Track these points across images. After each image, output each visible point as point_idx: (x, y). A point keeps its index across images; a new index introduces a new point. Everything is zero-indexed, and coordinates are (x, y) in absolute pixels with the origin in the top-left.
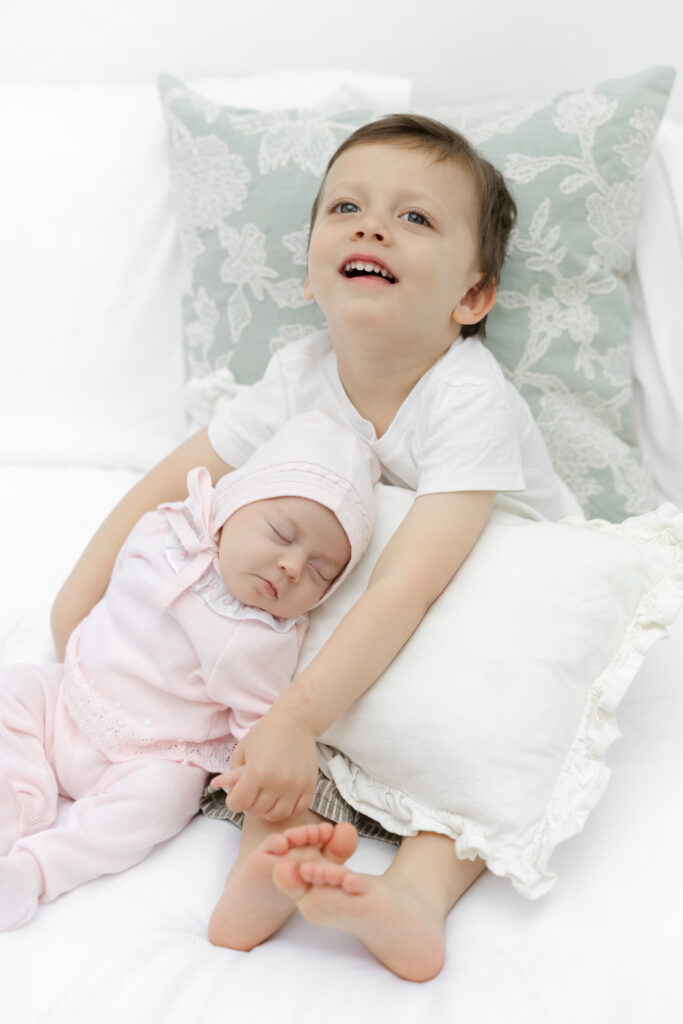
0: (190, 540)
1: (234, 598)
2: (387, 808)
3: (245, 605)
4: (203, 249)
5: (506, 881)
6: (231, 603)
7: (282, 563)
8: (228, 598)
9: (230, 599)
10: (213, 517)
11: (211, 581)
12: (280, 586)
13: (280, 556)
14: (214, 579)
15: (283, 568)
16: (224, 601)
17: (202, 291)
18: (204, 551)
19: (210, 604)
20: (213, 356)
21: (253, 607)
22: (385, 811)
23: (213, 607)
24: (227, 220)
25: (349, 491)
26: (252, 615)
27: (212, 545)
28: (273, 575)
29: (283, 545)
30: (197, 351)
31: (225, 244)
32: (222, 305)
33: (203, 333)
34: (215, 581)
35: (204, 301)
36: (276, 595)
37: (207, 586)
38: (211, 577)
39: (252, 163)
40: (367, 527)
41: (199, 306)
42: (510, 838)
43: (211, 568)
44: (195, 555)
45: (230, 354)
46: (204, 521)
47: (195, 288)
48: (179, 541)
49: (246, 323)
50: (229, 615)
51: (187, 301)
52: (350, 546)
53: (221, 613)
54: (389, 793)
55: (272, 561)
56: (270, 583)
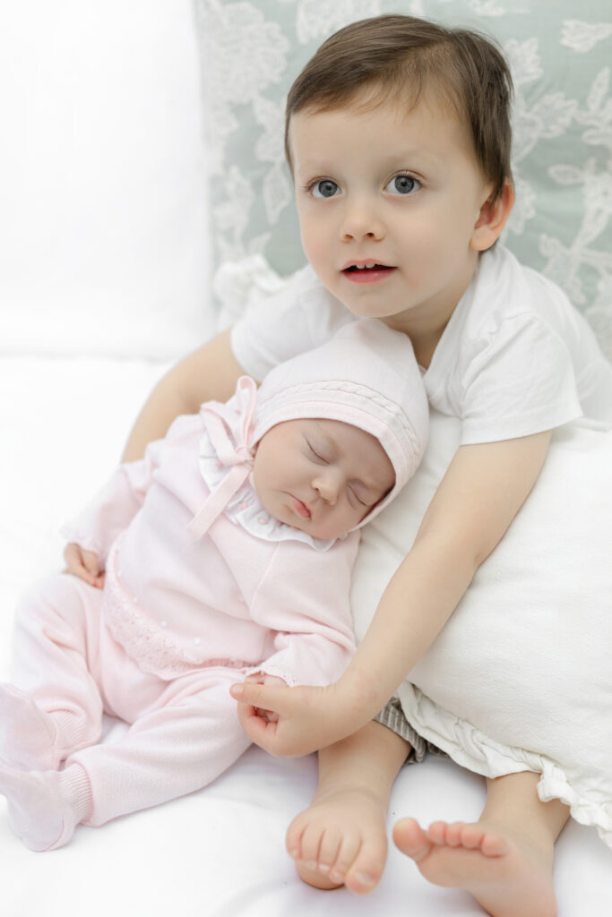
0: (226, 450)
1: (270, 516)
2: (456, 741)
3: (282, 524)
4: (235, 125)
5: (592, 830)
6: (266, 523)
7: (316, 484)
8: (262, 514)
9: (266, 517)
10: (252, 428)
11: (246, 496)
12: (314, 508)
13: (316, 476)
14: (248, 493)
15: (317, 489)
16: (259, 519)
17: (234, 170)
18: (241, 464)
19: (243, 525)
20: (247, 238)
21: (289, 526)
22: (454, 742)
23: (247, 528)
24: (263, 94)
25: (397, 415)
26: (287, 535)
27: (249, 458)
28: (307, 496)
29: (318, 464)
30: (229, 235)
31: (262, 119)
32: (258, 185)
33: (236, 214)
34: (250, 496)
35: (236, 179)
36: (310, 516)
37: (240, 502)
38: (245, 491)
39: (290, 32)
40: (415, 453)
41: (230, 187)
42: (594, 783)
43: (246, 483)
44: (230, 467)
45: (266, 237)
46: (244, 431)
47: (226, 166)
48: (215, 451)
49: (284, 203)
50: (264, 537)
51: (215, 182)
52: (394, 474)
53: (256, 534)
54: (457, 724)
55: (307, 481)
56: (303, 505)
